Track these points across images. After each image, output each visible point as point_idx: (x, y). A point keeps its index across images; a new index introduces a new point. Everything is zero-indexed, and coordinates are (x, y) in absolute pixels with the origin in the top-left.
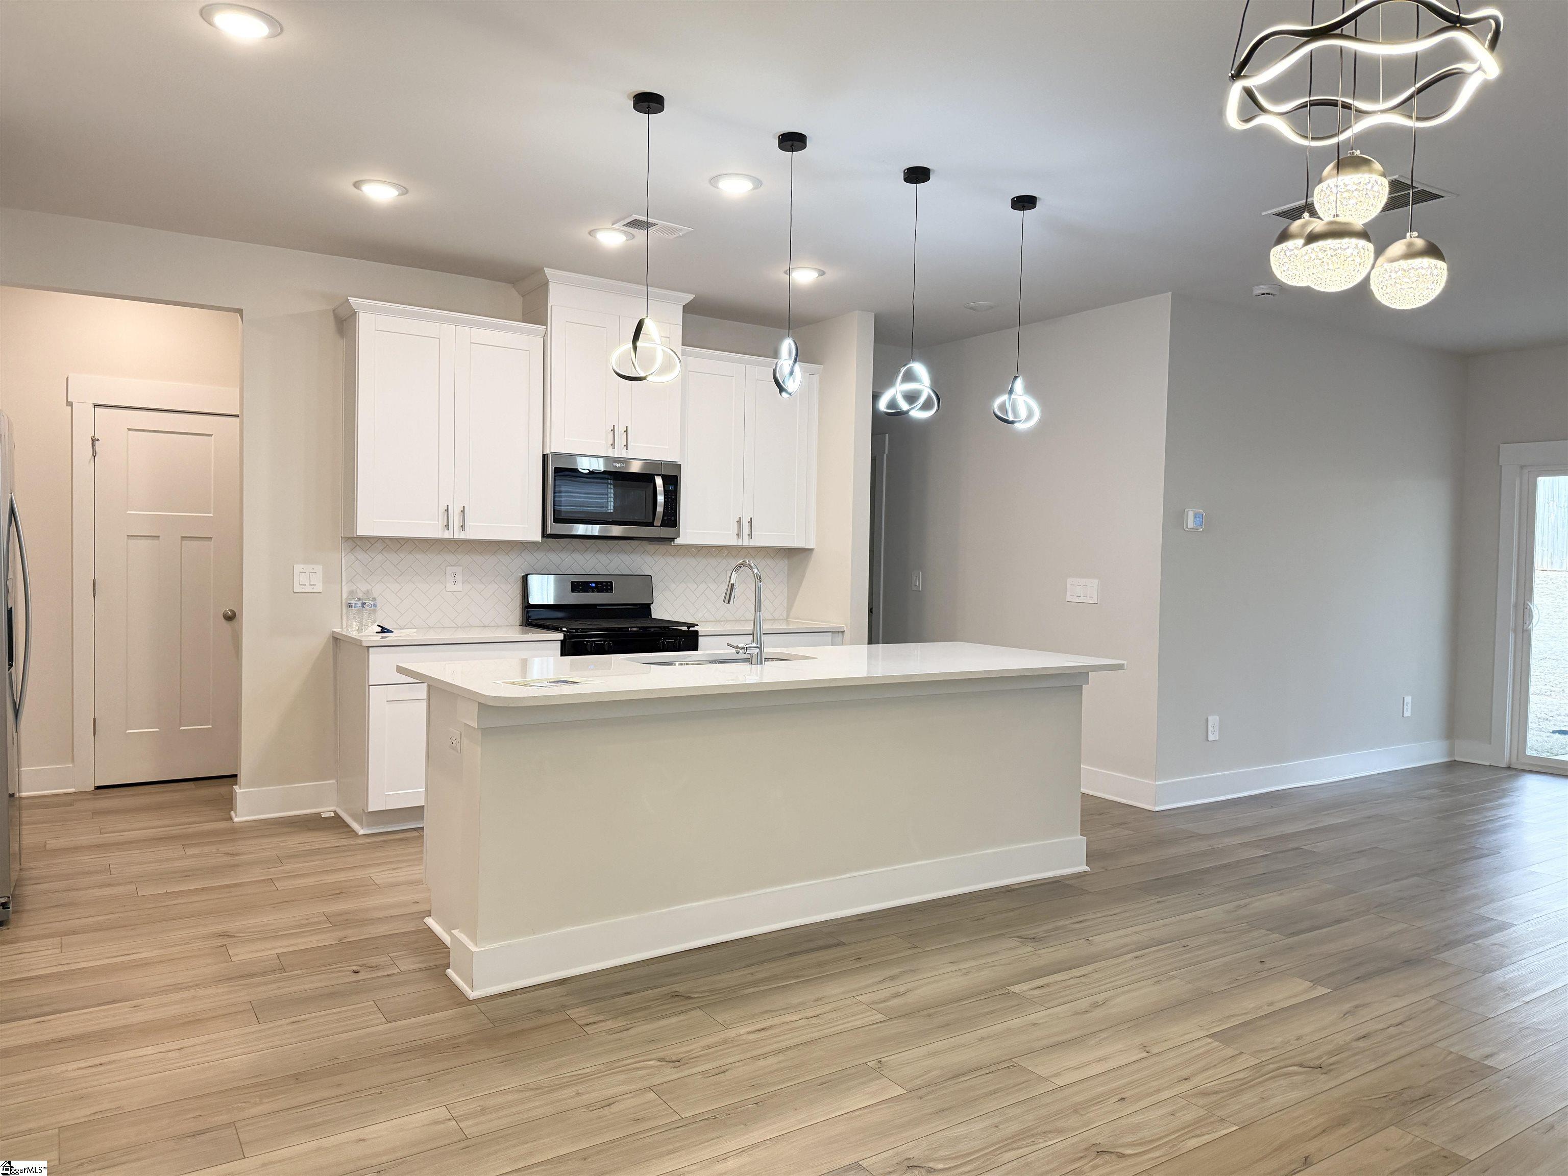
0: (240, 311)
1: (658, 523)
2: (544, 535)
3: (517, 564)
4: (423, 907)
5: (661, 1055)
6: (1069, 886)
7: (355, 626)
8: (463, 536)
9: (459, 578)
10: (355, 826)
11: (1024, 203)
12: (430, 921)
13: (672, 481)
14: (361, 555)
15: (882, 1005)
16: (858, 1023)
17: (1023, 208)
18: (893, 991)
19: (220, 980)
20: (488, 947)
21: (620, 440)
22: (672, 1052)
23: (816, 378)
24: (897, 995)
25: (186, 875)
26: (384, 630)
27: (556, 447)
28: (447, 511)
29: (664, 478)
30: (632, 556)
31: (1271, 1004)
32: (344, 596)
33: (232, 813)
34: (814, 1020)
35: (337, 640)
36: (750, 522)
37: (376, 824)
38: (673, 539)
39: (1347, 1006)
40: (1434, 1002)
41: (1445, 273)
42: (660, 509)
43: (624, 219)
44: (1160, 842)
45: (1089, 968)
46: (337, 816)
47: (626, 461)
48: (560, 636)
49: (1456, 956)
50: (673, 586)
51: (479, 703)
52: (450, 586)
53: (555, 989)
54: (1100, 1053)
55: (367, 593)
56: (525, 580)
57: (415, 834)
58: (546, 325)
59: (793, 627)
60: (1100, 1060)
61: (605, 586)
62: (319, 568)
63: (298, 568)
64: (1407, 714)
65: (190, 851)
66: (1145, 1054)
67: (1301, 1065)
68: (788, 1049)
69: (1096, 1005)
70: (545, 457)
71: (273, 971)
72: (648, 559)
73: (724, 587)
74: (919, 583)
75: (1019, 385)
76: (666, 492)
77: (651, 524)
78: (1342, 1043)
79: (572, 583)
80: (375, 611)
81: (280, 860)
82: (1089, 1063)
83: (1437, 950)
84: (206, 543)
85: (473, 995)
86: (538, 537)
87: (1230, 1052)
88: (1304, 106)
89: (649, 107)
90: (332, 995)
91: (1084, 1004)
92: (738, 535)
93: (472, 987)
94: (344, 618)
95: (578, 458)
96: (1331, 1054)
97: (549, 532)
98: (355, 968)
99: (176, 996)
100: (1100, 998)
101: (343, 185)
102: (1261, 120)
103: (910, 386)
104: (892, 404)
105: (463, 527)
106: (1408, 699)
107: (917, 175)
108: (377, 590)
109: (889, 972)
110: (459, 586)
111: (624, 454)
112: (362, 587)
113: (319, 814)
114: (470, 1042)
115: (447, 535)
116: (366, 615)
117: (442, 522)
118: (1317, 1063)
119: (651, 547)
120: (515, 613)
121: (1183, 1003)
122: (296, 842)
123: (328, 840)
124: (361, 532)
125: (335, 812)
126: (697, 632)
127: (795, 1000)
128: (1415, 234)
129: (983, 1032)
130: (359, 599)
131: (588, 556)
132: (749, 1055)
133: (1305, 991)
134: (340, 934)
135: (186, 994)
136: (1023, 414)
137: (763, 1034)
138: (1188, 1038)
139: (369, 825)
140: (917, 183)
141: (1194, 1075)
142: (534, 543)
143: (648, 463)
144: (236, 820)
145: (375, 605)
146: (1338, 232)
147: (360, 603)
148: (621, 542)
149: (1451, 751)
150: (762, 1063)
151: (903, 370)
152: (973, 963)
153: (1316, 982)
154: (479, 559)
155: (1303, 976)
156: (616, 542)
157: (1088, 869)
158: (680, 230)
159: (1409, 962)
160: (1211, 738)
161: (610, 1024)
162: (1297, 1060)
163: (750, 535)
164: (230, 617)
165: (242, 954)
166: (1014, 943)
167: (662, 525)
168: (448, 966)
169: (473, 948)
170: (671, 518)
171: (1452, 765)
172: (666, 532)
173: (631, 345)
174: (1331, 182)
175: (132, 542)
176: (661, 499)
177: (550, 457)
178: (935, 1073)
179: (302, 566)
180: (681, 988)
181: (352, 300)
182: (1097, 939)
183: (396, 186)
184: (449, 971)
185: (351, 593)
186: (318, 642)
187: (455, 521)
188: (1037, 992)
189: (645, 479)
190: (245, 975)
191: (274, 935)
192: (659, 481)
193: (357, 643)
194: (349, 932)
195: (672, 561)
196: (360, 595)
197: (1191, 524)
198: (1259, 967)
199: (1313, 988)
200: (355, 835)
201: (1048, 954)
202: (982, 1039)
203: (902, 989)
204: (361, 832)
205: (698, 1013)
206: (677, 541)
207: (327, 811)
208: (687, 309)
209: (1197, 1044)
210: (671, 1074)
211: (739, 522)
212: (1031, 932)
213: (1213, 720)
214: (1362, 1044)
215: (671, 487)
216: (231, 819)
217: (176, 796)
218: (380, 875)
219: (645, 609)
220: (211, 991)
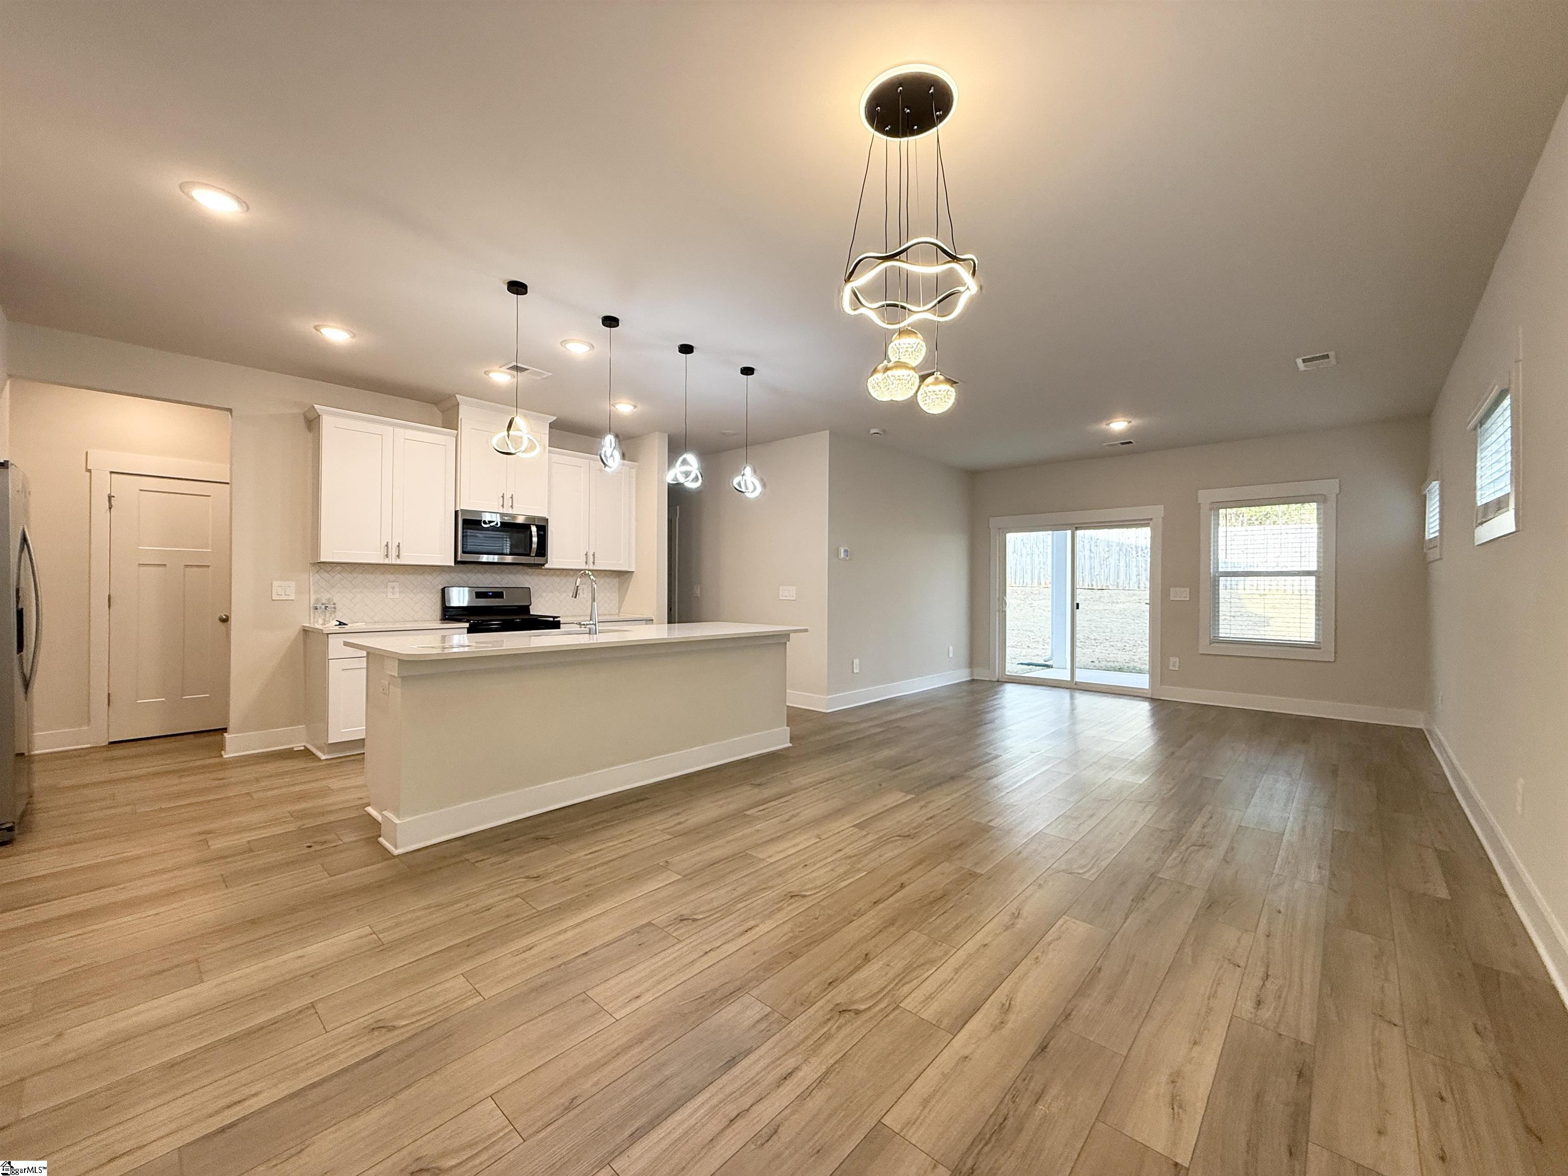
0: (230, 410)
1: (533, 554)
2: (456, 562)
3: (439, 581)
4: (366, 801)
5: (527, 874)
6: (780, 755)
7: (321, 621)
8: (398, 562)
9: (397, 590)
10: (319, 754)
11: (748, 371)
12: (369, 809)
13: (543, 530)
14: (325, 575)
15: (672, 829)
16: (655, 842)
17: (747, 374)
18: (677, 821)
19: (198, 863)
20: (409, 819)
21: (508, 503)
22: (533, 873)
23: (634, 471)
24: (680, 823)
25: (179, 795)
26: (341, 624)
27: (465, 505)
28: (387, 545)
29: (537, 526)
30: (517, 575)
31: (884, 806)
32: (312, 602)
33: (223, 752)
34: (628, 843)
35: (306, 631)
36: (594, 555)
37: (335, 752)
38: (543, 565)
39: (922, 803)
40: (964, 796)
41: (954, 394)
42: (534, 546)
43: (508, 364)
44: (830, 728)
45: (790, 797)
46: (307, 749)
47: (514, 516)
48: (467, 625)
49: (976, 773)
50: (544, 595)
51: (399, 660)
52: (390, 595)
53: (458, 843)
54: (793, 842)
55: (329, 600)
56: (443, 590)
57: (362, 757)
58: (457, 430)
59: (621, 618)
60: (794, 846)
61: (498, 595)
62: (293, 584)
63: (276, 584)
64: (951, 656)
65: (184, 780)
66: (818, 840)
67: (899, 836)
68: (610, 861)
69: (793, 816)
70: (456, 512)
71: (245, 852)
72: (527, 577)
73: (572, 588)
74: (698, 592)
75: (748, 470)
76: (539, 536)
77: (529, 555)
78: (920, 821)
79: (476, 593)
80: (334, 612)
81: (257, 780)
82: (787, 848)
83: (966, 771)
84: (206, 569)
85: (396, 852)
86: (452, 564)
87: (864, 833)
88: (883, 306)
89: (517, 290)
90: (288, 864)
91: (786, 817)
92: (586, 563)
93: (396, 847)
94: (312, 616)
95: (483, 514)
96: (915, 828)
97: (459, 559)
98: (309, 844)
99: (157, 878)
100: (795, 812)
101: (305, 326)
102: (862, 310)
103: (686, 468)
104: (675, 478)
105: (398, 556)
106: (951, 648)
107: (686, 349)
108: (336, 598)
109: (676, 811)
110: (397, 596)
111: (510, 511)
112: (324, 597)
113: (292, 748)
114: (392, 882)
115: (386, 561)
116: (328, 615)
117: (384, 553)
118: (908, 833)
119: (529, 570)
120: (437, 612)
121: (839, 810)
122: (271, 767)
123: (299, 764)
124: (322, 560)
125: (305, 746)
126: (559, 621)
127: (616, 833)
128: (939, 373)
129: (730, 838)
130: (323, 604)
131: (487, 575)
132: (585, 867)
133: (902, 798)
134: (299, 823)
135: (169, 875)
136: (751, 488)
137: (593, 855)
138: (842, 828)
139: (329, 753)
140: (686, 353)
141: (845, 847)
142: (449, 567)
143: (529, 518)
144: (225, 756)
145: (335, 608)
146: (900, 365)
147: (323, 607)
148: (510, 567)
149: (972, 674)
150: (592, 872)
151: (681, 459)
152: (724, 801)
153: (908, 792)
154: (411, 577)
155: (901, 791)
156: (506, 566)
157: (791, 745)
158: (545, 374)
159: (953, 778)
160: (855, 671)
161: (493, 860)
162: (898, 833)
163: (594, 563)
164: (225, 620)
165: (217, 844)
166: (748, 788)
167: (536, 556)
168: (380, 836)
169: (397, 821)
170: (542, 550)
171: (972, 681)
172: (538, 560)
173: (506, 433)
174: (896, 342)
175: (142, 568)
176: (535, 539)
177: (460, 512)
178: (701, 864)
179: (280, 582)
180: (540, 834)
181: (316, 406)
182: (795, 781)
183: (349, 332)
184: (381, 839)
185: (317, 600)
186: (292, 633)
187: (393, 552)
188: (759, 813)
189: (525, 527)
190: (221, 857)
191: (249, 828)
192: (534, 529)
193: (319, 632)
194: (306, 821)
195: (543, 579)
196: (324, 601)
197: (842, 556)
198: (879, 787)
199: (906, 796)
200: (319, 759)
201: (767, 793)
202: (728, 842)
203: (683, 820)
204: (323, 757)
205: (555, 846)
206: (546, 566)
207: (298, 746)
208: (552, 425)
209: (847, 831)
210: (533, 885)
211: (586, 555)
212: (758, 781)
213: (856, 661)
214: (930, 821)
215: (542, 533)
216: (221, 756)
217: (177, 744)
218: (335, 784)
219: (526, 609)
220: (190, 870)
